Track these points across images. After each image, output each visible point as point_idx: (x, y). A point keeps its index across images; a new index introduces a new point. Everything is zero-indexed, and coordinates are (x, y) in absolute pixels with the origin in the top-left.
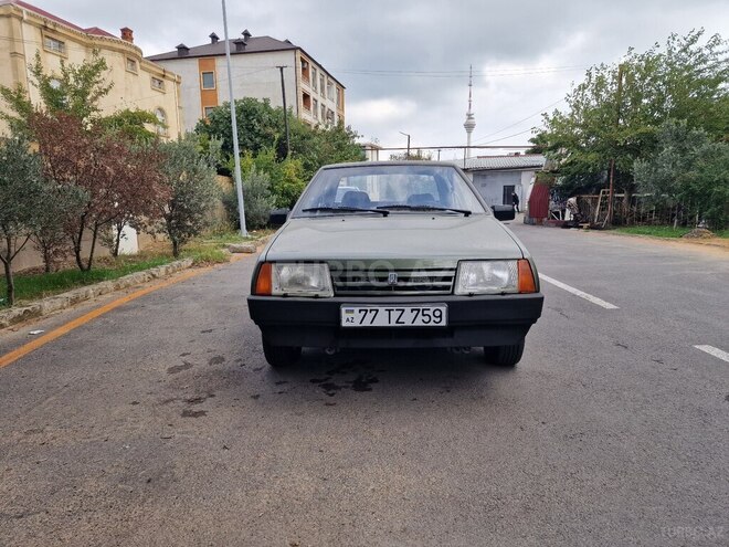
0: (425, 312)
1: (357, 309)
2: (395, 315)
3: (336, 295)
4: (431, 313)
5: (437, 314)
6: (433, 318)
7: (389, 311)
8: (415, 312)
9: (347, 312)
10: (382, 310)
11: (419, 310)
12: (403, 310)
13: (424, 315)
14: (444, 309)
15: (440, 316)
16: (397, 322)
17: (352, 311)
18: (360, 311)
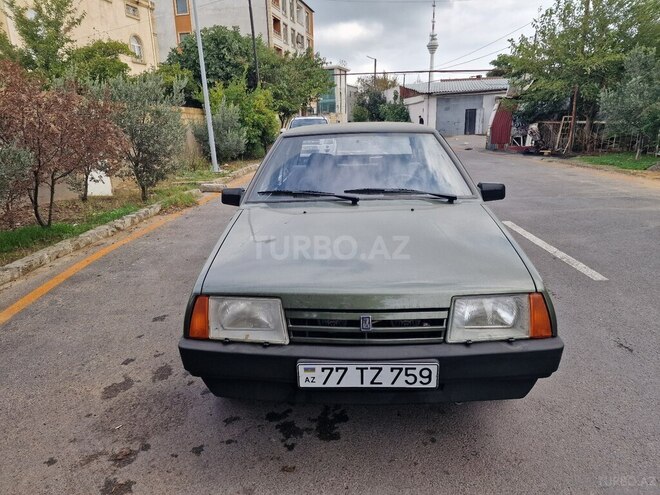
0: (409, 372)
1: (318, 368)
2: (369, 375)
3: (292, 343)
4: (416, 373)
5: (426, 373)
6: (419, 379)
7: (362, 369)
8: (396, 372)
9: (306, 370)
10: (352, 368)
11: (401, 369)
12: (380, 369)
13: (407, 375)
14: (434, 369)
15: (429, 377)
16: (372, 383)
17: (313, 370)
18: (323, 370)
